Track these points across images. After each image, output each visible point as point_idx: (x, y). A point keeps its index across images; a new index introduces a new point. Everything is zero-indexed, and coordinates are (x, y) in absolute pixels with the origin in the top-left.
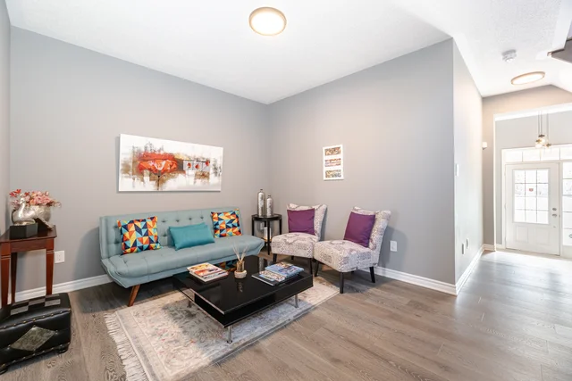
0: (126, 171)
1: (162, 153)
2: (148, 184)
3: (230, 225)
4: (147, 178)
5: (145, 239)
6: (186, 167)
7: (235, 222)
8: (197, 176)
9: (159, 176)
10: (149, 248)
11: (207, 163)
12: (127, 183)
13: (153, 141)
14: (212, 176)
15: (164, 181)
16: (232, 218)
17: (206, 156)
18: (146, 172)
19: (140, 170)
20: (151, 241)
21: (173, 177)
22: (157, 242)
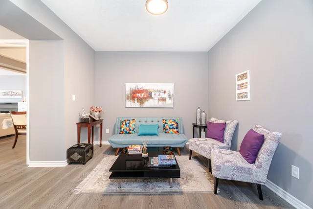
0: (128, 99)
1: (142, 89)
2: (136, 104)
3: (171, 127)
4: (136, 101)
5: (128, 128)
6: (153, 96)
7: (174, 126)
8: (159, 100)
9: (141, 101)
10: (129, 133)
11: (165, 92)
12: (129, 104)
13: (138, 84)
14: (168, 100)
15: (143, 103)
16: (173, 123)
17: (164, 89)
18: (136, 99)
19: (133, 98)
20: (130, 130)
21: (147, 101)
22: (133, 131)
